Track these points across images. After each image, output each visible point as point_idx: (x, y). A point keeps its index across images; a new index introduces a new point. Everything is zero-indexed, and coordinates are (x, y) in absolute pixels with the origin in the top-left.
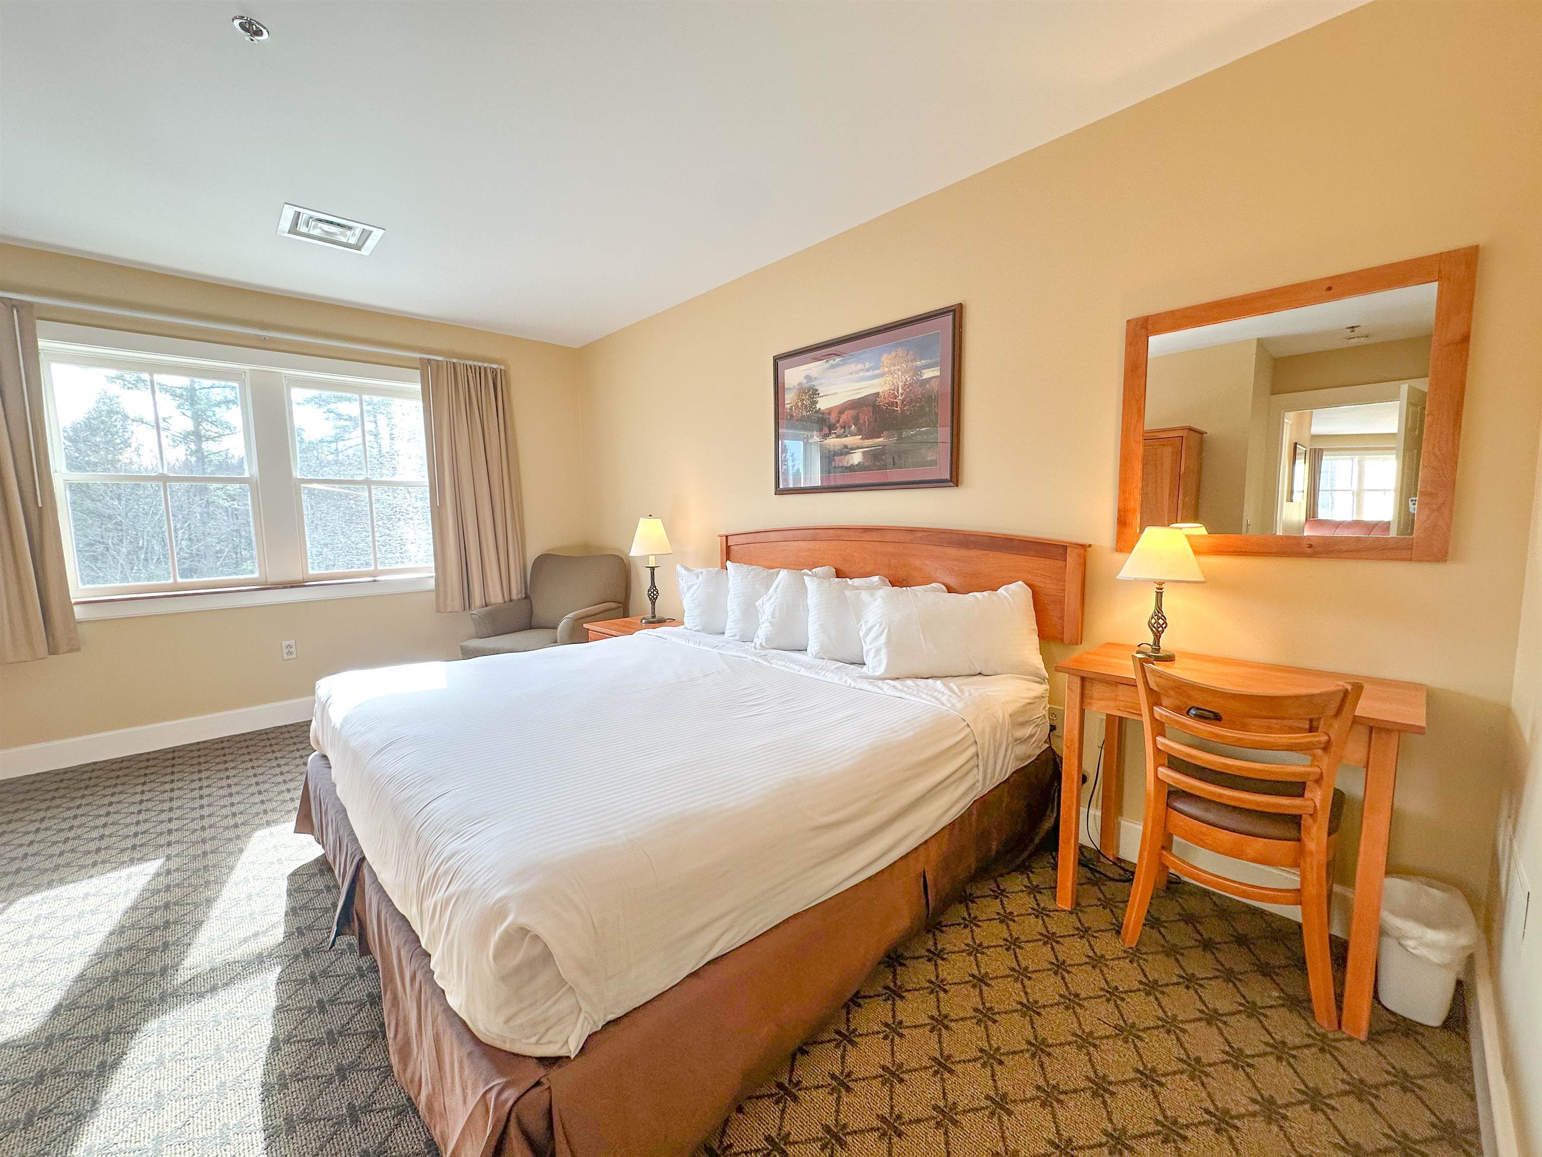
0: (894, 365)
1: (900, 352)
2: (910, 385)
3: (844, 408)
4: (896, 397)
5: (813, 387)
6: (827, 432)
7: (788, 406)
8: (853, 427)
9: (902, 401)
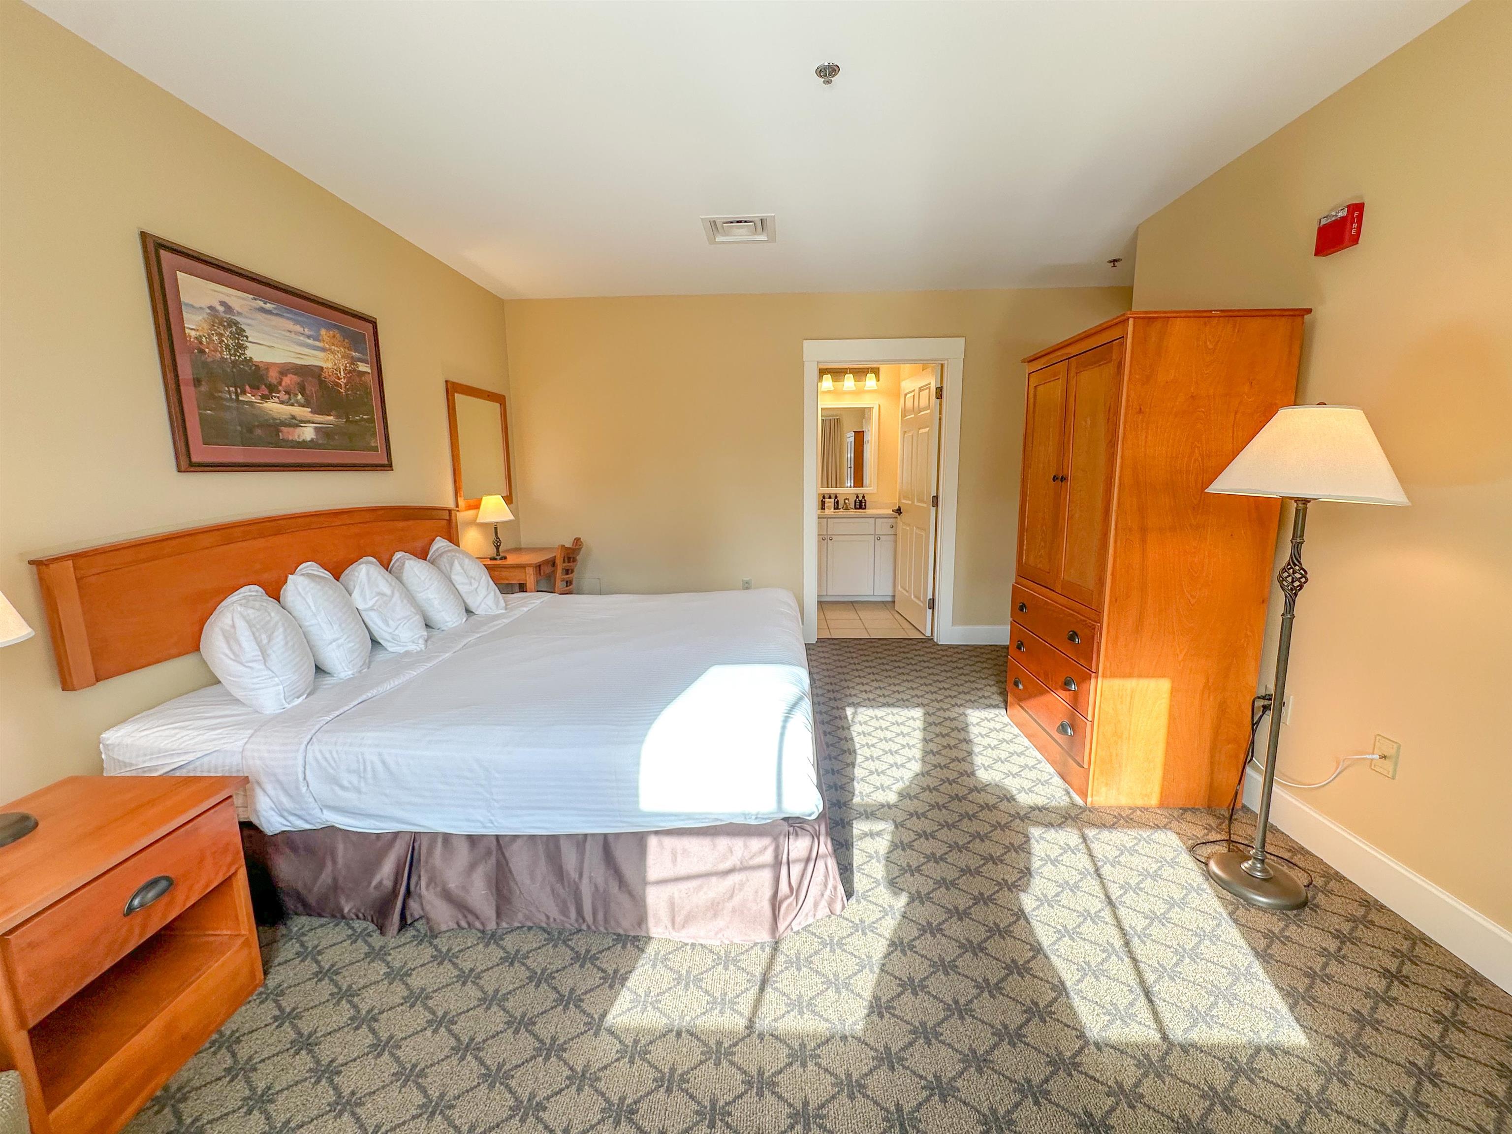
0: (333, 345)
1: (337, 334)
2: (350, 372)
3: (285, 370)
4: (339, 379)
5: (236, 324)
6: (267, 392)
7: (193, 333)
8: (300, 396)
9: (346, 384)
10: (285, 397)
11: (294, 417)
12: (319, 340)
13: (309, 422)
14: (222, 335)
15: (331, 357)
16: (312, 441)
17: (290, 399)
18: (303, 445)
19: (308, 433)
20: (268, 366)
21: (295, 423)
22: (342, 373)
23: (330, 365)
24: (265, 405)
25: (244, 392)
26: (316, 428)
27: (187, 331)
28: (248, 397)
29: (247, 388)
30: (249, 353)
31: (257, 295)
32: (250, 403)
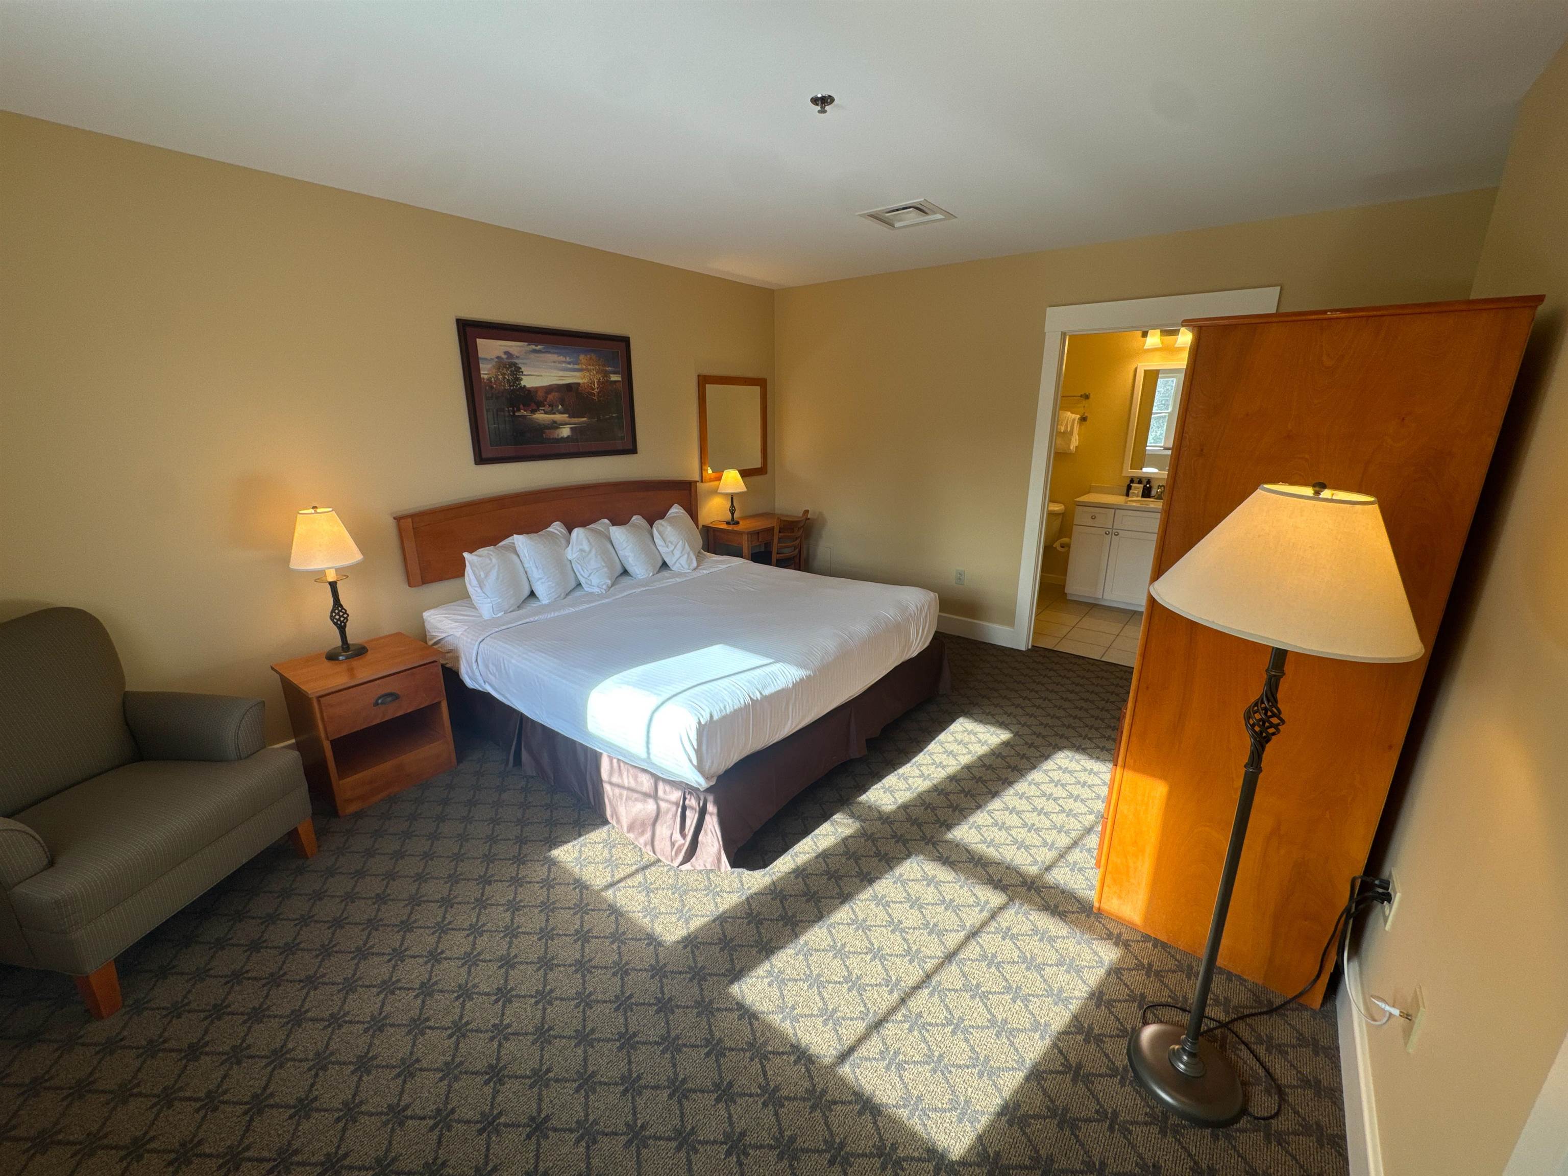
0: (590, 365)
1: (593, 356)
2: (603, 383)
3: (550, 389)
4: (593, 389)
5: (515, 364)
6: (535, 407)
7: (486, 377)
8: (560, 407)
9: (598, 393)
10: (547, 408)
11: (555, 422)
12: (578, 364)
13: (566, 424)
14: (505, 374)
15: (587, 374)
16: (568, 437)
17: (553, 410)
18: (563, 440)
19: (565, 432)
20: (537, 389)
21: (555, 425)
22: (596, 385)
23: (586, 381)
24: (534, 416)
25: (519, 410)
26: (571, 428)
27: (482, 376)
28: (523, 412)
29: (521, 406)
30: (523, 383)
31: (530, 341)
32: (524, 417)
